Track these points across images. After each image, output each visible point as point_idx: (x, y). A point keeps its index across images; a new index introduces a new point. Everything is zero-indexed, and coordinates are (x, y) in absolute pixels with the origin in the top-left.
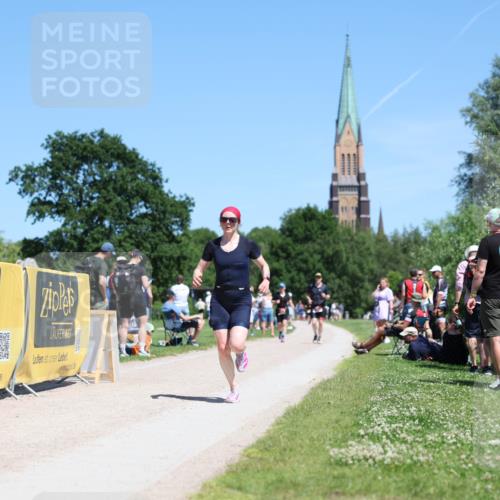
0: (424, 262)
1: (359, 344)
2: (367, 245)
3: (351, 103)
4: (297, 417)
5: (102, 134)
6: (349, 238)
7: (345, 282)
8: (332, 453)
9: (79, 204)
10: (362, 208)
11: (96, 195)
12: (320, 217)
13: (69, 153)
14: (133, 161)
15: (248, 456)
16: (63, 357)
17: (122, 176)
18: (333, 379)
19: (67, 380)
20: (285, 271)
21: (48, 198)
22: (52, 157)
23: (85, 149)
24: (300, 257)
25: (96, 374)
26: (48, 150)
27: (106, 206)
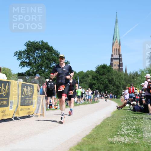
0: (139, 82)
1: (118, 106)
2: (122, 76)
3: (117, 34)
4: (99, 128)
5: (42, 42)
6: (116, 74)
7: (115, 87)
8: (109, 140)
9: (35, 63)
10: (120, 65)
11: (40, 60)
12: (108, 68)
13: (32, 47)
14: (51, 50)
15: (84, 140)
16: (29, 109)
17: (48, 54)
18: (110, 117)
19: (30, 116)
20: (96, 83)
21: (26, 61)
22: (27, 49)
23: (37, 46)
24: (101, 80)
25: (39, 114)
26: (26, 46)
27: (43, 63)
